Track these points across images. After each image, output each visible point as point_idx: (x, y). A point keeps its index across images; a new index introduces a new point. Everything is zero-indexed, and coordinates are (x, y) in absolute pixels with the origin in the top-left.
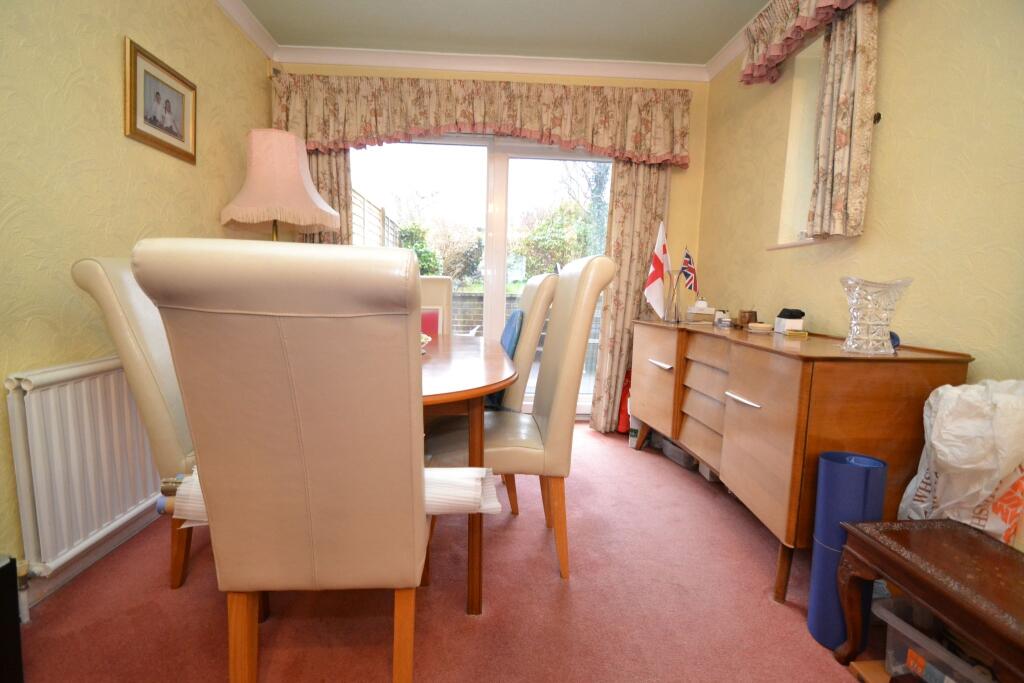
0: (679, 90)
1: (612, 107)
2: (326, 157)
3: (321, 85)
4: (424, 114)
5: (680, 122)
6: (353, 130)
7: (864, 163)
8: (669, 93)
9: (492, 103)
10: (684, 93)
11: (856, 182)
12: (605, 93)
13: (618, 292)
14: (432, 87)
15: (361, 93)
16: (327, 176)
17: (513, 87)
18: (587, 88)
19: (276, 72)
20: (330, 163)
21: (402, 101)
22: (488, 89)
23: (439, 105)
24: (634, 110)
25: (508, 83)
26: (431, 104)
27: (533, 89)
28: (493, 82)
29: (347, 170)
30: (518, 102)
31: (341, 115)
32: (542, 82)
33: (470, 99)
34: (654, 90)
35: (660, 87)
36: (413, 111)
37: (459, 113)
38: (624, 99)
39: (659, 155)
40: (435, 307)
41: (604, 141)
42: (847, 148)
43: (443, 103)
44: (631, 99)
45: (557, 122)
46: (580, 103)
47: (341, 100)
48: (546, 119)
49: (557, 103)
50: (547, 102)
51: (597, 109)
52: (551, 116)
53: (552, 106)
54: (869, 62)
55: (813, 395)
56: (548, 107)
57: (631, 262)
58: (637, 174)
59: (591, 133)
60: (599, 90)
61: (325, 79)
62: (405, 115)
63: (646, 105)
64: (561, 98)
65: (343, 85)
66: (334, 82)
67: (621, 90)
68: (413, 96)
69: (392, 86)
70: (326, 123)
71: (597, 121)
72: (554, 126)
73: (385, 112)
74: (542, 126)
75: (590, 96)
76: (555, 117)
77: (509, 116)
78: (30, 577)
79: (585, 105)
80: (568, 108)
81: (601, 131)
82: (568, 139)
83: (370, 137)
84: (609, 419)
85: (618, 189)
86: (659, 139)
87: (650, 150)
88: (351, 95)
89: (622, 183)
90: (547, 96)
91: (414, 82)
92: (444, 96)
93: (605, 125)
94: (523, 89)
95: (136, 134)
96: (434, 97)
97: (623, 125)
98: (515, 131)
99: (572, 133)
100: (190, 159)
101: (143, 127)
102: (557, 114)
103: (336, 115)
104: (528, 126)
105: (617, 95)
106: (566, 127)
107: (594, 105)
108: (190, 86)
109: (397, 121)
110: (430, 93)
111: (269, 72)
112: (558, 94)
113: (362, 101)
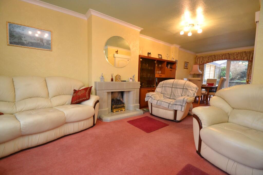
1: (247, 54)
2: (202, 65)
6: (205, 62)
9: (226, 56)
14: (217, 55)
18: (243, 52)
19: (197, 56)
21: (212, 58)
23: (217, 57)
25: (229, 53)
26: (216, 57)
27: (233, 53)
28: (226, 53)
29: (204, 66)
32: (235, 52)
33: (222, 56)
36: (214, 58)
37: (220, 58)
40: (213, 83)
41: (246, 58)
43: (218, 57)
46: (241, 54)
47: (204, 59)
52: (236, 56)
59: (243, 58)
60: (245, 52)
61: (202, 57)
65: (205, 57)
69: (211, 56)
70: (202, 61)
71: (244, 56)
72: (236, 58)
74: (234, 58)
77: (229, 57)
80: (239, 55)
85: (249, 65)
90: (235, 54)
91: (214, 55)
92: (218, 56)
93: (246, 56)
94: (231, 54)
95: (184, 68)
96: (217, 56)
97: (250, 56)
98: (229, 59)
99: (240, 58)
100: (187, 69)
101: (185, 68)
102: (237, 56)
103: (203, 60)
104: (232, 58)
105: (249, 52)
106: (239, 58)
107: (244, 54)
108: (188, 63)
109: (211, 60)
110: (216, 56)
111: (196, 56)
112: (237, 53)
113: (207, 58)
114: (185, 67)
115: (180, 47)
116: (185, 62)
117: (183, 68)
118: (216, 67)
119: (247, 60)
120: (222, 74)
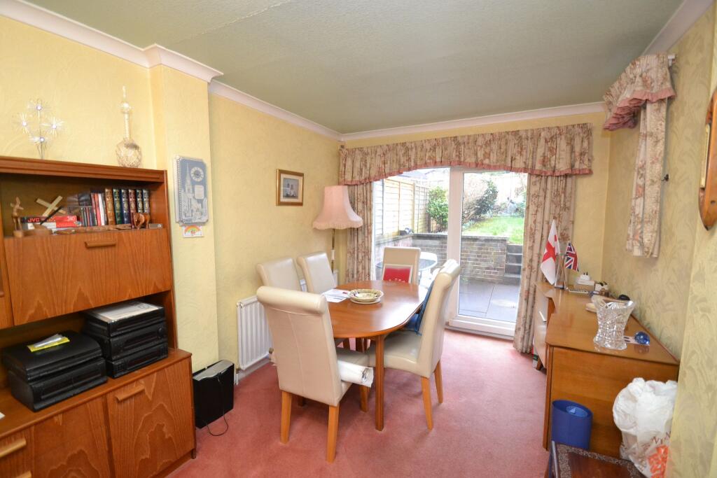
0: (579, 125)
1: (525, 142)
2: (362, 186)
3: (360, 152)
4: (409, 160)
5: (579, 146)
6: (374, 173)
7: (655, 209)
8: (570, 127)
9: (446, 149)
10: (583, 126)
11: (649, 221)
12: (520, 134)
13: (531, 260)
14: (413, 145)
15: (378, 154)
16: (362, 195)
17: (459, 139)
18: (508, 133)
19: (342, 147)
20: (363, 189)
21: (397, 155)
22: (443, 143)
23: (417, 153)
24: (542, 141)
25: (456, 137)
26: (412, 154)
27: (472, 138)
28: (447, 138)
29: (371, 191)
30: (462, 147)
31: (368, 166)
32: (477, 133)
33: (434, 149)
34: (558, 127)
35: (562, 124)
36: (403, 160)
37: (427, 157)
38: (535, 136)
39: (562, 169)
41: (519, 163)
42: (642, 198)
43: (419, 153)
44: (540, 135)
45: (487, 156)
46: (503, 143)
47: (368, 159)
48: (480, 155)
49: (488, 144)
50: (480, 144)
51: (515, 144)
52: (483, 152)
53: (484, 146)
54: (657, 142)
55: (554, 365)
56: (481, 147)
57: (542, 240)
58: (546, 182)
59: (510, 160)
60: (516, 133)
61: (361, 149)
62: (399, 161)
63: (552, 138)
64: (490, 141)
65: (369, 151)
66: (365, 150)
67: (533, 130)
68: (403, 151)
69: (392, 148)
70: (361, 170)
71: (515, 152)
72: (485, 158)
73: (389, 162)
74: (477, 158)
75: (510, 137)
76: (485, 152)
77: (456, 156)
78: (239, 370)
79: (506, 144)
80: (494, 146)
81: (518, 157)
82: (495, 164)
83: (382, 175)
84: (525, 344)
85: (532, 192)
86: (563, 158)
87: (555, 167)
88: (373, 155)
89: (534, 189)
90: (480, 141)
91: (404, 144)
92: (419, 149)
93: (521, 154)
94: (465, 139)
95: (280, 204)
96: (414, 150)
97: (534, 152)
98: (460, 163)
99: (497, 161)
100: (300, 204)
101: (283, 200)
102: (487, 151)
103: (366, 166)
104: (468, 160)
105: (529, 135)
106: (494, 157)
107: (513, 141)
108: (301, 175)
109: (395, 166)
110: (412, 148)
111: (339, 148)
112: (487, 139)
113: (378, 157)
114: (287, 196)
115: (216, 78)
116: (281, 172)
117: (274, 201)
118: (416, 189)
119: (525, 170)
120: (432, 209)
